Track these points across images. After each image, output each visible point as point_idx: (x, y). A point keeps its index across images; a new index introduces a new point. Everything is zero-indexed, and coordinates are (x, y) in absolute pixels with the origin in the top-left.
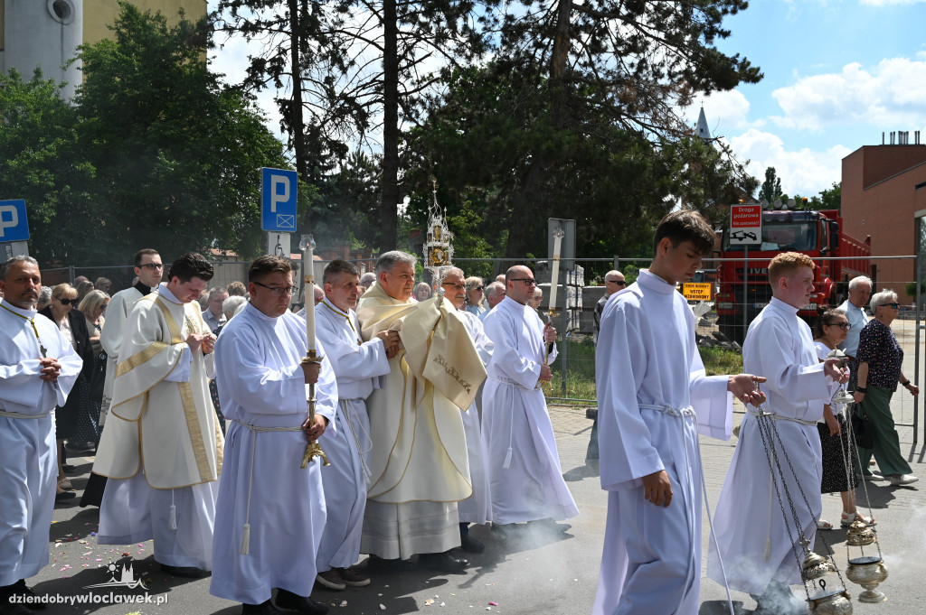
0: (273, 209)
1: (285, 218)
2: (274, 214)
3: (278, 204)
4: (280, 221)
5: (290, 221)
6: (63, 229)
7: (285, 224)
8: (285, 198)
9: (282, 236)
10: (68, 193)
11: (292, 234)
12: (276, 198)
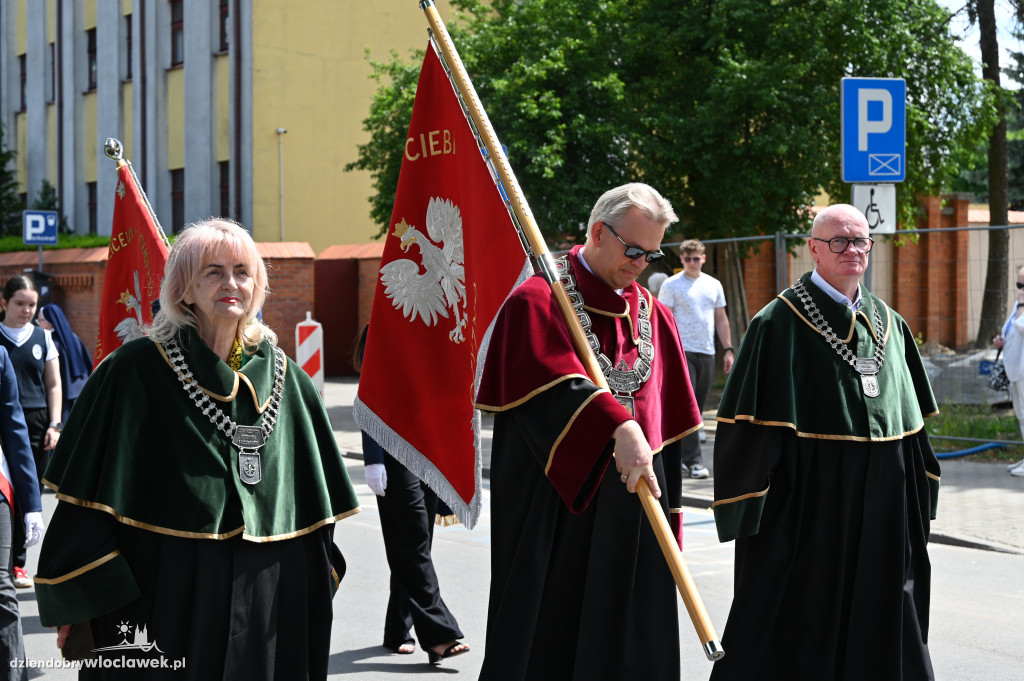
0: (863, 146)
1: (884, 159)
2: (865, 154)
3: (871, 137)
4: (875, 165)
5: (894, 164)
6: (575, 186)
7: (885, 170)
8: (884, 126)
9: (878, 189)
10: (581, 126)
11: (898, 186)
12: (866, 127)
